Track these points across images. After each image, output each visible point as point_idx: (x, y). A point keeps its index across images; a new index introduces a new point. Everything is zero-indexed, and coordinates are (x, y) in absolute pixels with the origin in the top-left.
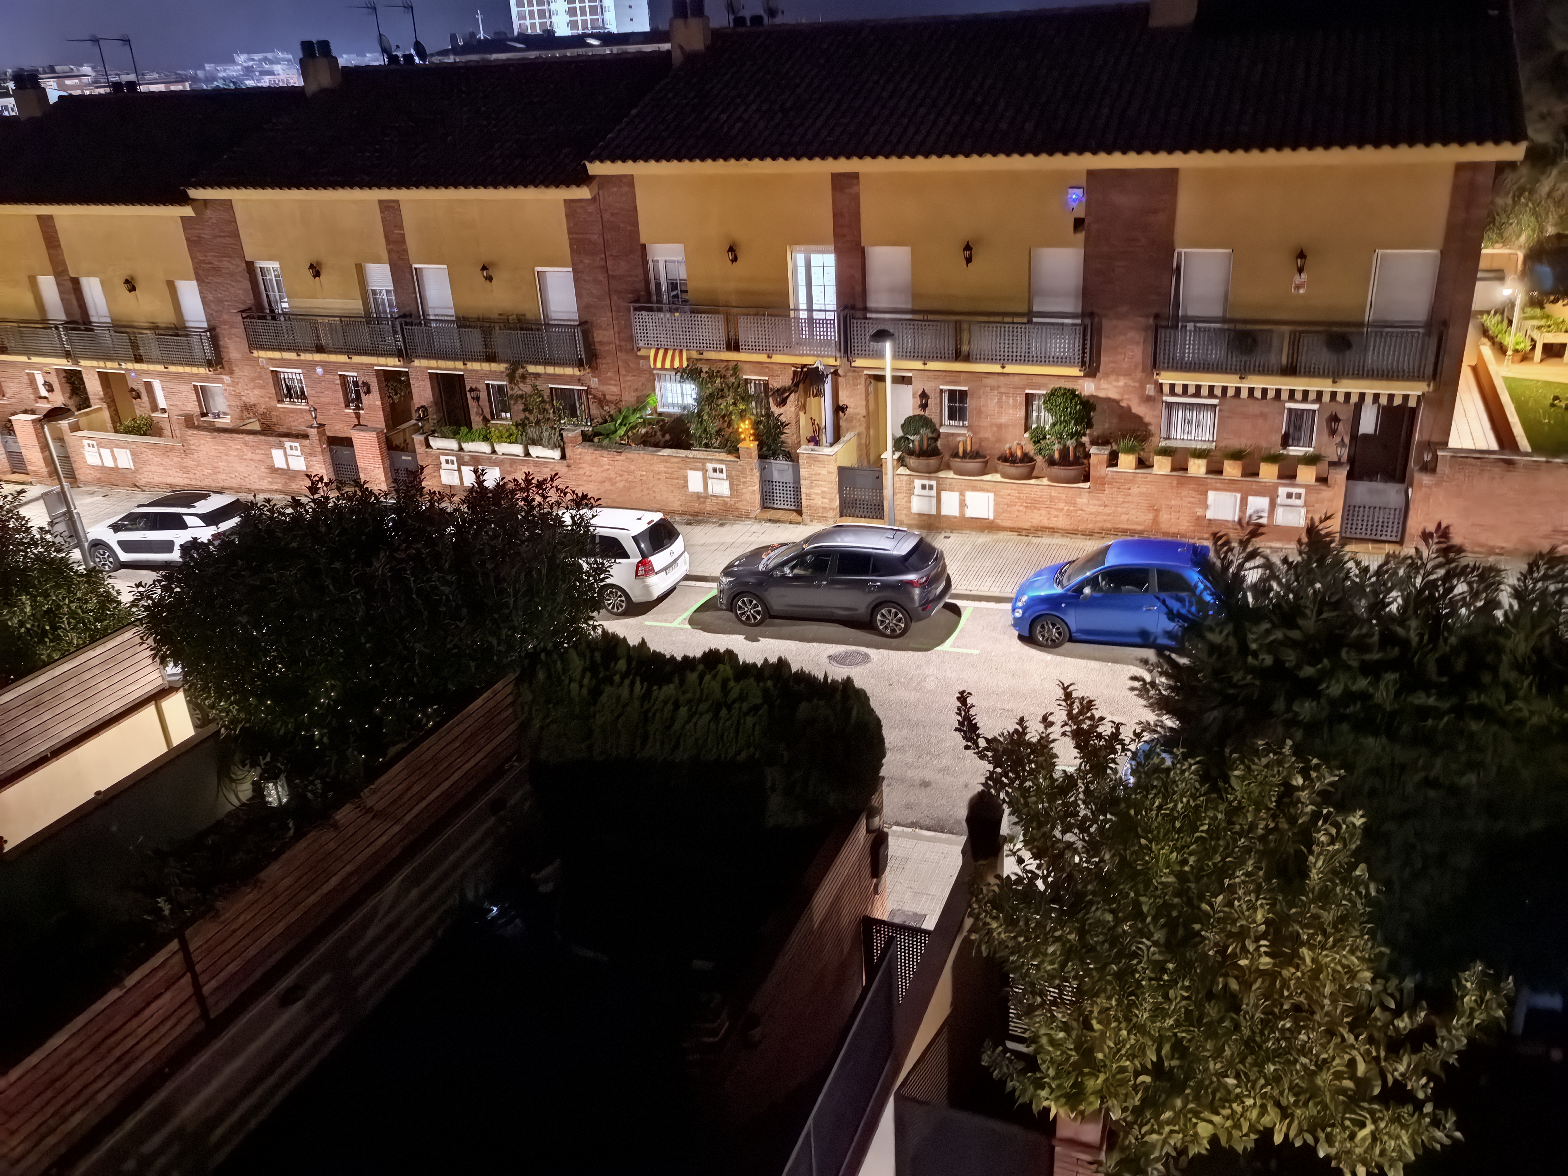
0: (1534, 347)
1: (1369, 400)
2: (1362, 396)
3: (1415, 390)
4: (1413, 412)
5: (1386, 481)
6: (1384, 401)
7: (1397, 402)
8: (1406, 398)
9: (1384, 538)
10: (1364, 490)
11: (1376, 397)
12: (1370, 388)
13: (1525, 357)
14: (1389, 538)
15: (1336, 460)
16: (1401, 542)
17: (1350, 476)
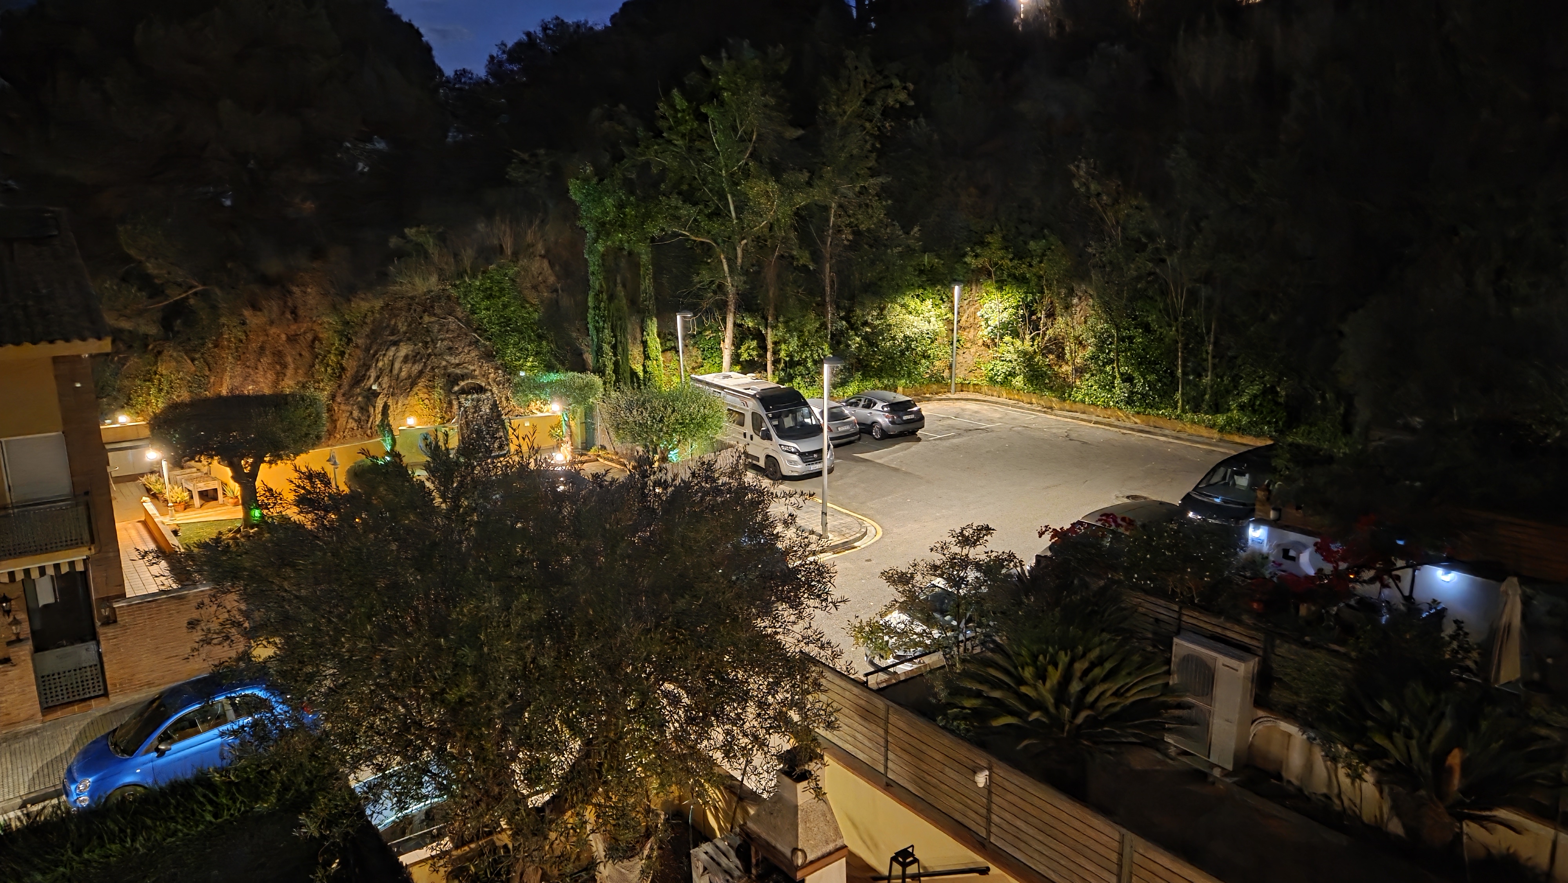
0: (192, 497)
1: (35, 575)
2: (27, 572)
3: (78, 556)
4: (84, 574)
5: (72, 644)
6: (50, 572)
7: (65, 569)
8: (72, 564)
9: (88, 696)
10: (53, 659)
11: (42, 571)
12: (33, 564)
13: (187, 506)
14: (92, 694)
15: (14, 638)
16: (106, 694)
17: (38, 648)
